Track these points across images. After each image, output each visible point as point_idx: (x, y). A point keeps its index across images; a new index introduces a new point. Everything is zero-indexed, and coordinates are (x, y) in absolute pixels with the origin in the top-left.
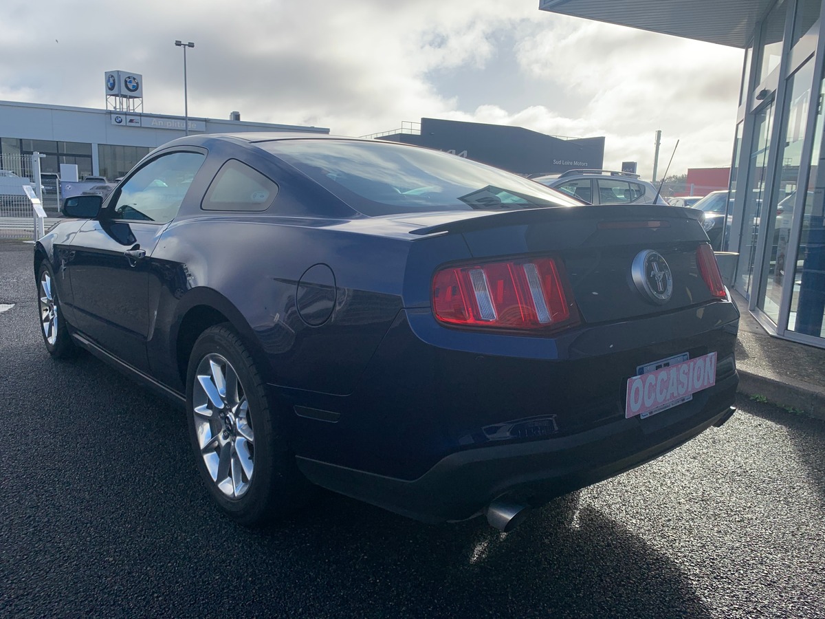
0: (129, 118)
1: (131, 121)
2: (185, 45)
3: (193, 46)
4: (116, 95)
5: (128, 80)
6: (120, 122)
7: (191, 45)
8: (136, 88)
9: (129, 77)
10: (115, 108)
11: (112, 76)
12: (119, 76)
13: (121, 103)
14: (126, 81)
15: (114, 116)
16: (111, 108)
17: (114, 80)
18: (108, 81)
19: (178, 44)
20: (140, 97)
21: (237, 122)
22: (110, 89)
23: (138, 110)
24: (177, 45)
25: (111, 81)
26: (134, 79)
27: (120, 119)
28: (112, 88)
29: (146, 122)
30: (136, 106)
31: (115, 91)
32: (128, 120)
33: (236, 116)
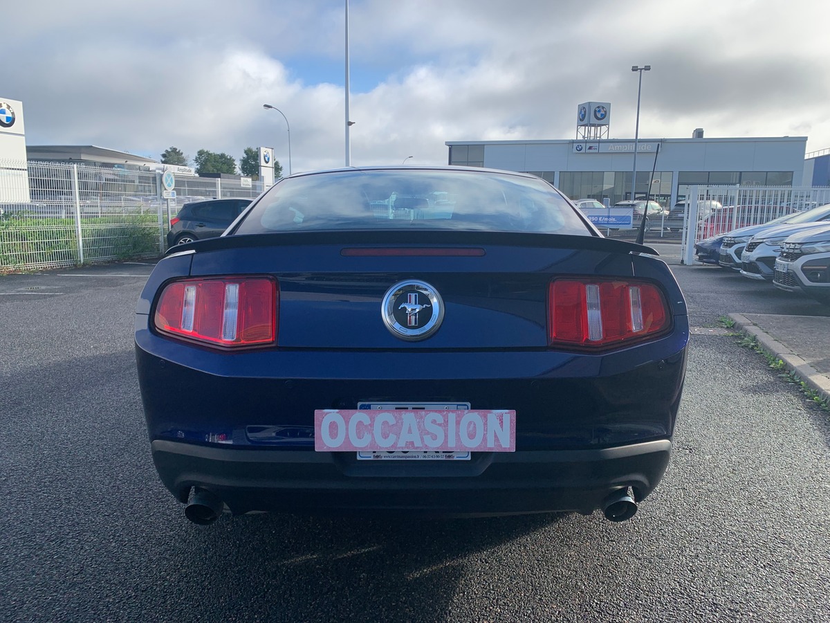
0: (588, 145)
1: (590, 148)
2: (641, 69)
3: (649, 69)
4: (585, 125)
5: (597, 109)
6: (580, 150)
7: (647, 68)
8: (604, 116)
9: (598, 107)
10: (584, 137)
11: (584, 108)
12: (590, 107)
13: (589, 132)
14: (595, 111)
15: (575, 145)
16: (580, 138)
17: (585, 112)
18: (580, 113)
19: (635, 69)
20: (607, 124)
21: (700, 139)
22: (581, 120)
23: (604, 137)
24: (633, 70)
25: (583, 113)
26: (603, 108)
27: (580, 147)
28: (582, 120)
29: (603, 148)
30: (604, 133)
31: (585, 121)
32: (587, 147)
33: (699, 133)
